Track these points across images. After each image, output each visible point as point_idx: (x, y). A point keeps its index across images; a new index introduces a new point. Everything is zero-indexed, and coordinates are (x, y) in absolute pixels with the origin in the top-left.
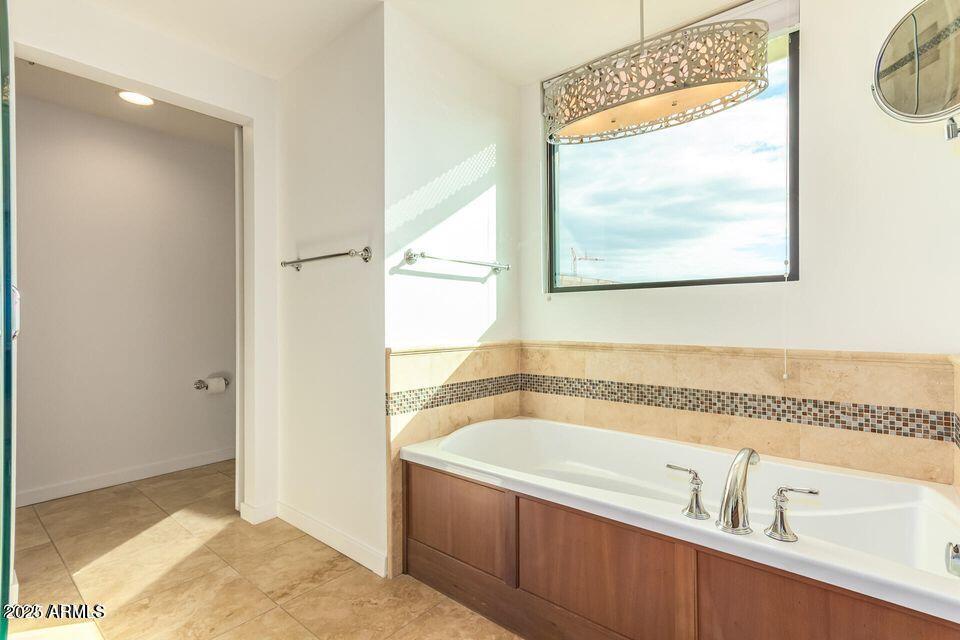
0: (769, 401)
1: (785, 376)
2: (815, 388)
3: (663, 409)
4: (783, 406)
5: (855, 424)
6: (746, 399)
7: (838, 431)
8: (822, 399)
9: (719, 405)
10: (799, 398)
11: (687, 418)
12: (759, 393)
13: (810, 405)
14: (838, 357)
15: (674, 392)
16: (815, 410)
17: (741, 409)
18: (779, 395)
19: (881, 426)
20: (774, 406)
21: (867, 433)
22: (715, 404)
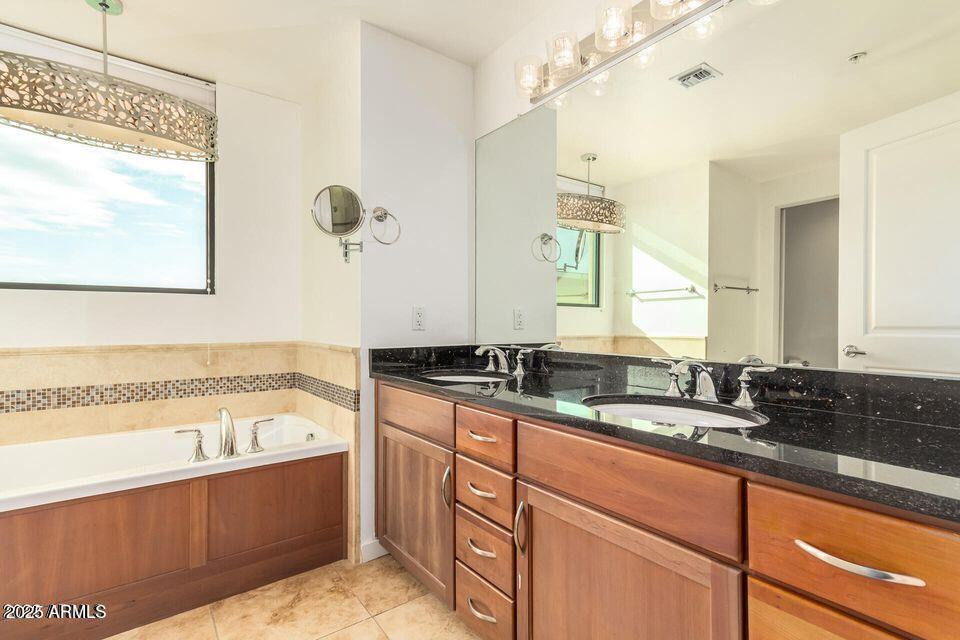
0: (197, 383)
1: (208, 363)
2: (228, 370)
3: (93, 407)
4: (207, 385)
5: (251, 388)
6: (178, 384)
7: (243, 394)
8: (231, 375)
9: (154, 393)
10: (218, 377)
11: (121, 409)
12: (188, 378)
13: (225, 381)
14: (243, 347)
15: (106, 389)
16: (229, 384)
17: (174, 392)
18: (203, 377)
19: (264, 387)
20: (200, 386)
21: (258, 393)
22: (150, 393)
